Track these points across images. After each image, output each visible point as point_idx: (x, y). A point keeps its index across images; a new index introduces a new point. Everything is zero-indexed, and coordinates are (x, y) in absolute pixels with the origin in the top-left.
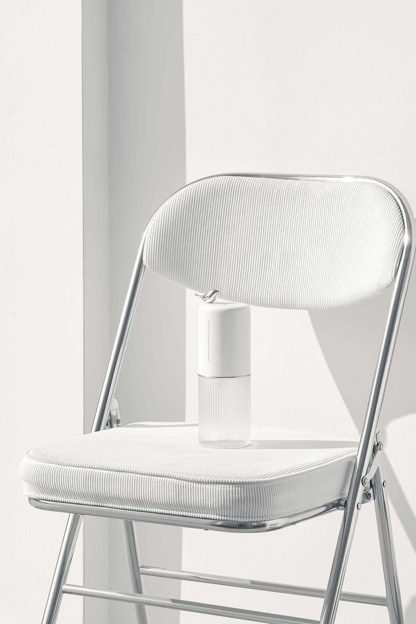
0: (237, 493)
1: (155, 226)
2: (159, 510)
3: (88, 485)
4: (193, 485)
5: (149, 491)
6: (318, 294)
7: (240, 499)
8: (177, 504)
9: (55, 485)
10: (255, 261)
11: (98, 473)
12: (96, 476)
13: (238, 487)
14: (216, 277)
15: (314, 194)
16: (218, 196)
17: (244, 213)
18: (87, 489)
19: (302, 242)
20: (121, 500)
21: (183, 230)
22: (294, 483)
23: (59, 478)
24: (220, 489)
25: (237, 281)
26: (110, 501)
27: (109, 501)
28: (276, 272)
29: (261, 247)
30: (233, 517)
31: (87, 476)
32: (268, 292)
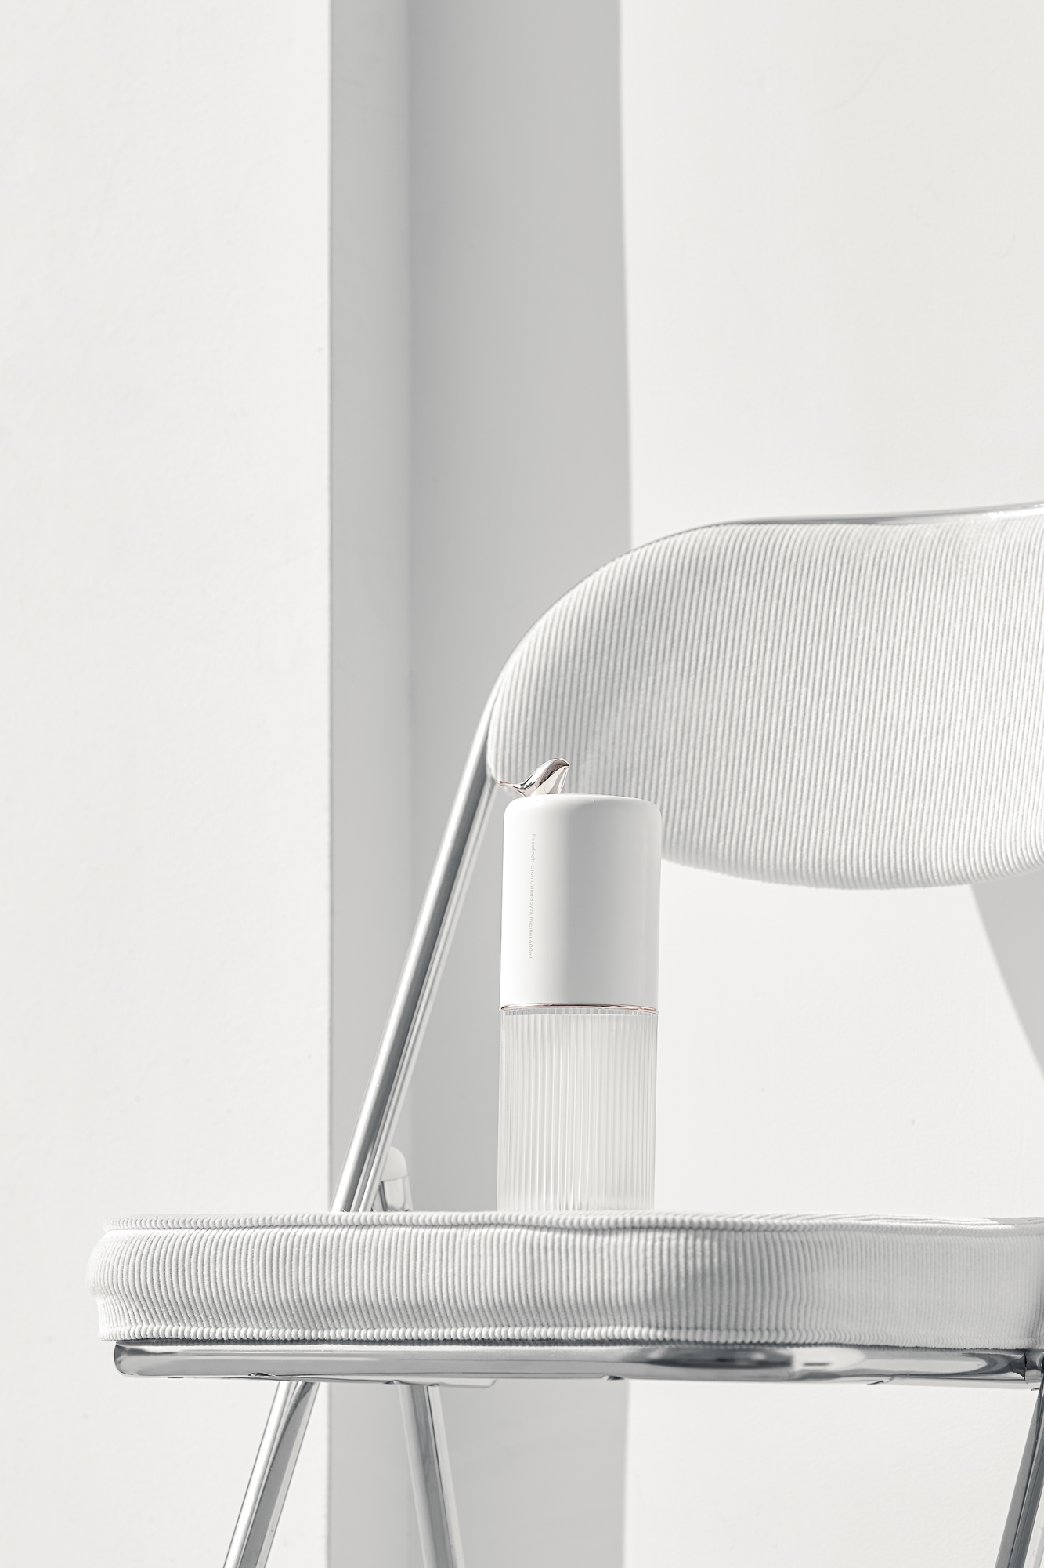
0: (699, 1253)
1: (523, 666)
2: (478, 1329)
3: (278, 1275)
4: (574, 1240)
5: (450, 1271)
6: (988, 830)
7: (708, 1272)
8: (528, 1302)
9: (185, 1288)
10: (809, 755)
11: (307, 1238)
12: (299, 1248)
13: (703, 1239)
14: (699, 806)
15: (978, 554)
16: (705, 579)
17: (779, 623)
18: (276, 1289)
19: (945, 689)
20: (371, 1312)
21: (603, 675)
22: (877, 1252)
23: (197, 1266)
24: (650, 1243)
25: (757, 816)
26: (340, 1318)
27: (338, 1320)
28: (869, 783)
29: (827, 715)
30: (688, 1329)
31: (275, 1248)
32: (847, 840)
